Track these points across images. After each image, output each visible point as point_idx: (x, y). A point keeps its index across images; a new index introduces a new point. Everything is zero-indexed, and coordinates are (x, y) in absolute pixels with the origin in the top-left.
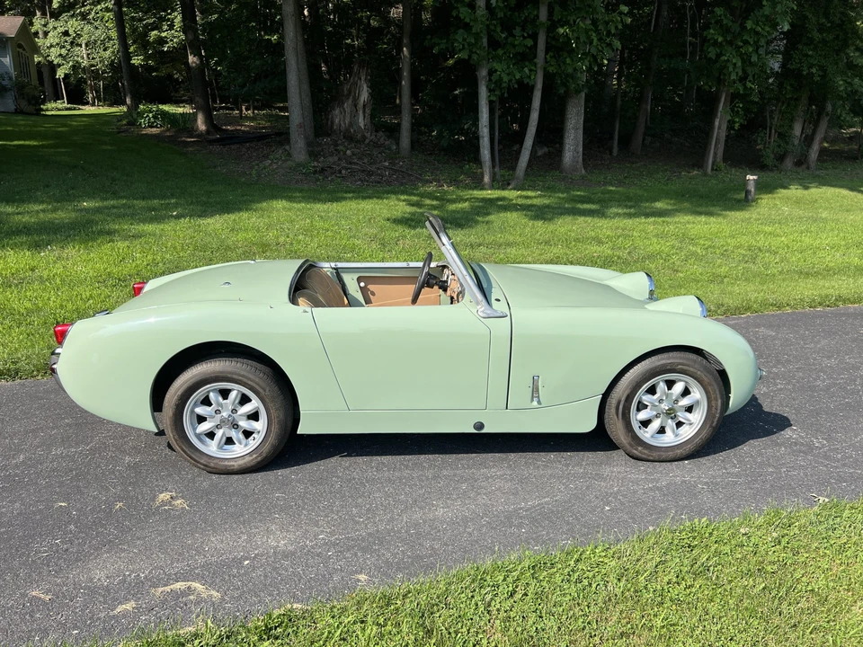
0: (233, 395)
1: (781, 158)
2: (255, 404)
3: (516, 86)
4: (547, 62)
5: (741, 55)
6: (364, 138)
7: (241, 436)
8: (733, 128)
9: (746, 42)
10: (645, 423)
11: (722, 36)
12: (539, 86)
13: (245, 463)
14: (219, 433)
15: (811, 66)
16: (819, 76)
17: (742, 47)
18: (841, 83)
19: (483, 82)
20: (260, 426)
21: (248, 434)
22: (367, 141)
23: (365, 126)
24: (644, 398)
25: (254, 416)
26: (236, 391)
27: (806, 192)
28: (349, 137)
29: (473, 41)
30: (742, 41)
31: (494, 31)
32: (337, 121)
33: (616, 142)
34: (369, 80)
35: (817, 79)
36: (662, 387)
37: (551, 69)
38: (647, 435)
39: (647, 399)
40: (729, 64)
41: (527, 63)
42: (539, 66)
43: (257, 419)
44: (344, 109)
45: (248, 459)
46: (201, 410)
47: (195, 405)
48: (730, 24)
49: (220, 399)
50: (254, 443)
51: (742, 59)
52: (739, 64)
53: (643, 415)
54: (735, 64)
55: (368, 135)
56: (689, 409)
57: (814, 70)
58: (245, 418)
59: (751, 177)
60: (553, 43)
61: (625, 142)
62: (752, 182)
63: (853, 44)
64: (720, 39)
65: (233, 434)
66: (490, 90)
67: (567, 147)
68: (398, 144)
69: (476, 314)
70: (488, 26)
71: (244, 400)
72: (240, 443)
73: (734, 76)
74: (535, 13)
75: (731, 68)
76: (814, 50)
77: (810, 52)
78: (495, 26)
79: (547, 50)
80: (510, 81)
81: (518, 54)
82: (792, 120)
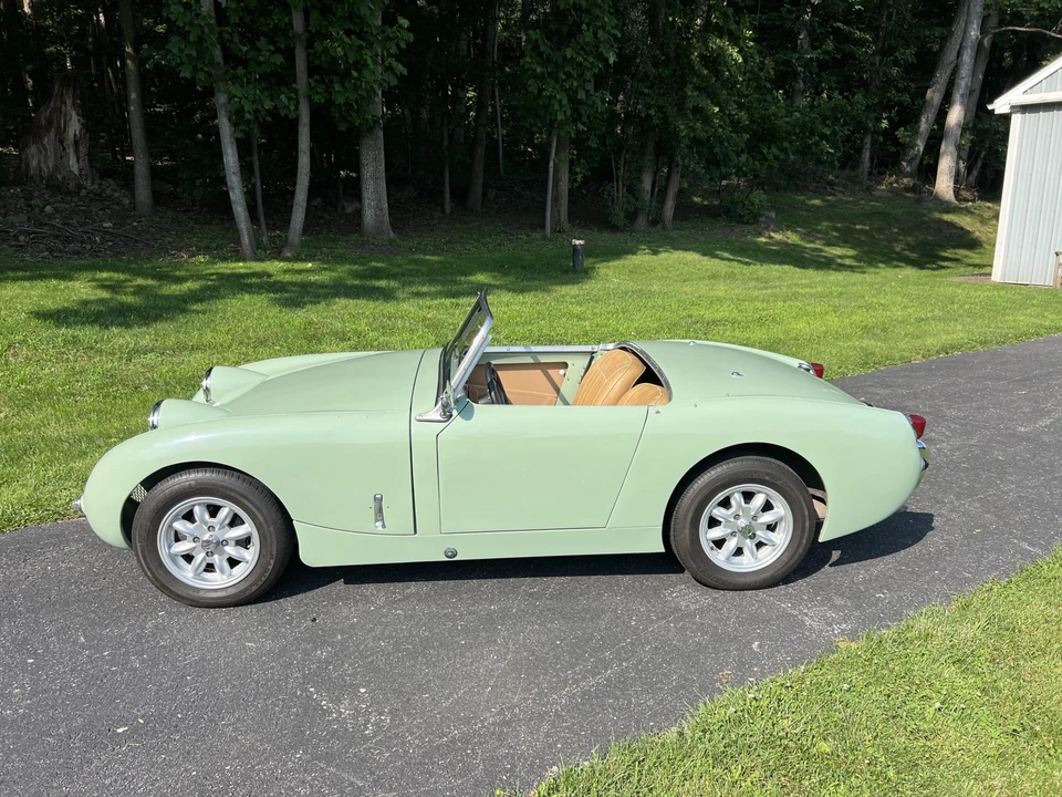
1: (632, 217)
3: (269, 119)
4: (312, 89)
5: (566, 91)
6: (80, 187)
8: (575, 180)
9: (569, 75)
11: (542, 66)
12: (305, 119)
15: (649, 107)
16: (658, 118)
17: (565, 80)
18: (682, 127)
19: (223, 113)
22: (84, 192)
23: (79, 169)
30: (565, 73)
31: (231, 41)
32: (34, 163)
34: (80, 106)
35: (656, 122)
37: (317, 98)
40: (553, 101)
41: (283, 89)
42: (300, 93)
48: (549, 51)
51: (568, 95)
52: (565, 101)
54: (560, 101)
55: (86, 183)
57: (652, 112)
60: (317, 62)
64: (539, 70)
66: (235, 125)
67: (367, 202)
73: (560, 117)
74: (287, 20)
75: (556, 107)
76: (651, 87)
77: (646, 91)
78: (231, 34)
79: (312, 70)
80: (256, 112)
81: (265, 76)
82: (640, 172)
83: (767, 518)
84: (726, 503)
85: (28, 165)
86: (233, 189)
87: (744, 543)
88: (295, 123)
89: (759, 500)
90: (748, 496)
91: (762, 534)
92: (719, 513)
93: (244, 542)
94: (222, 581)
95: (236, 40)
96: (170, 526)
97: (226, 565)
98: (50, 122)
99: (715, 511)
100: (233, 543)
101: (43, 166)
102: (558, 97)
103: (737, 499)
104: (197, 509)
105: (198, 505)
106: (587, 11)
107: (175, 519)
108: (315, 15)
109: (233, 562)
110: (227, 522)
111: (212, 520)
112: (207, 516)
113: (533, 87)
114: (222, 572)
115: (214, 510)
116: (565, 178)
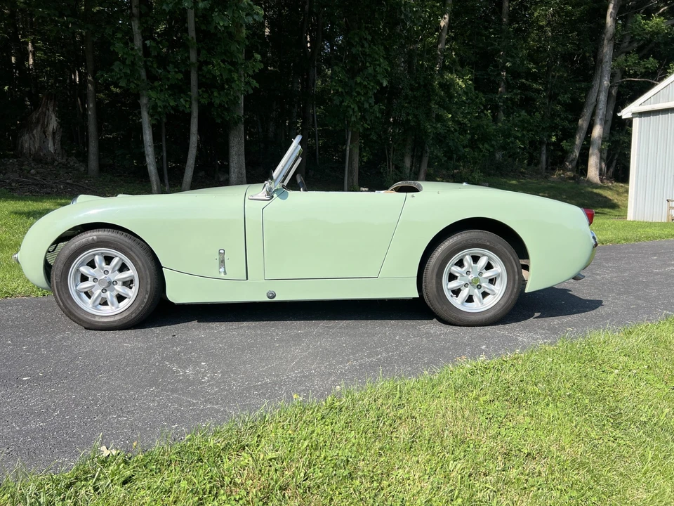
3: (172, 112)
4: (200, 96)
5: (357, 103)
6: (54, 160)
9: (359, 93)
11: (342, 88)
12: (195, 114)
15: (408, 114)
16: (415, 122)
17: (356, 97)
18: (429, 127)
19: (145, 109)
22: (56, 163)
23: (56, 150)
28: (39, 160)
30: (356, 92)
31: (152, 67)
32: (26, 145)
34: (57, 111)
35: (412, 124)
37: (203, 101)
40: (349, 109)
41: (182, 95)
42: (193, 98)
44: (33, 135)
51: (358, 106)
52: (356, 109)
54: (353, 109)
55: (58, 158)
57: (410, 118)
64: (340, 90)
66: (151, 116)
70: (145, 62)
73: (353, 119)
75: (351, 113)
76: (409, 103)
78: (151, 62)
79: (200, 85)
80: (165, 107)
81: (171, 87)
82: (403, 156)
83: (489, 274)
84: (460, 263)
85: (22, 147)
86: (148, 156)
87: (473, 291)
88: (190, 115)
89: (483, 262)
90: (475, 259)
91: (486, 286)
92: (456, 270)
93: (128, 283)
94: (112, 311)
95: (155, 66)
96: (78, 270)
97: (115, 300)
98: (38, 121)
99: (452, 268)
100: (121, 283)
101: (32, 147)
102: (352, 106)
103: (468, 260)
104: (97, 258)
105: (97, 255)
106: (369, 56)
107: (81, 264)
109: (120, 298)
110: (117, 268)
111: (107, 266)
112: (104, 264)
113: (337, 101)
114: (113, 304)
115: (108, 259)
116: (356, 159)
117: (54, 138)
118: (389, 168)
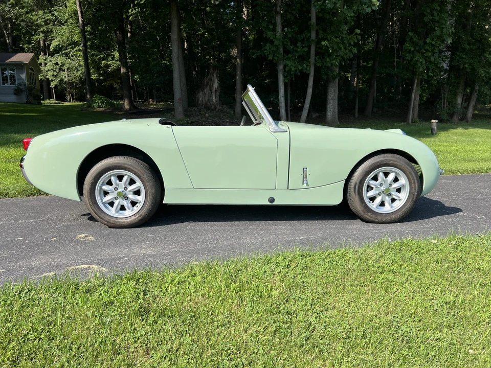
0: (125, 178)
1: (451, 116)
2: (138, 184)
3: (299, 74)
4: (316, 61)
5: (425, 58)
6: (216, 108)
7: (130, 205)
9: (427, 50)
10: (372, 199)
11: (414, 47)
12: (312, 74)
13: (131, 221)
14: (116, 202)
15: (465, 63)
16: (470, 69)
17: (425, 53)
18: (483, 72)
19: (281, 72)
20: (141, 199)
21: (134, 203)
23: (216, 101)
24: (370, 182)
25: (137, 193)
26: (127, 175)
27: (467, 131)
28: (207, 108)
29: (275, 49)
30: (425, 50)
31: (287, 45)
32: (201, 99)
33: (357, 110)
34: (218, 77)
35: (468, 70)
36: (381, 175)
37: (318, 65)
38: (374, 206)
39: (372, 183)
40: (418, 63)
41: (305, 62)
42: (312, 63)
43: (139, 195)
44: (204, 92)
45: (133, 218)
46: (106, 188)
47: (103, 184)
48: (417, 41)
49: (118, 181)
50: (136, 209)
51: (426, 60)
52: (424, 62)
53: (371, 194)
54: (421, 62)
55: (218, 107)
56: (399, 190)
57: (467, 66)
58: (132, 193)
59: (434, 121)
60: (319, 50)
61: (362, 111)
62: (435, 124)
63: (488, 51)
64: (412, 49)
65: (125, 203)
66: (285, 77)
67: (329, 110)
68: (234, 111)
69: (269, 130)
70: (283, 42)
71: (132, 182)
72: (129, 209)
73: (421, 69)
74: (309, 35)
75: (419, 65)
76: (466, 55)
77: (464, 56)
78: (287, 42)
79: (316, 55)
80: (296, 70)
81: (300, 56)
82: (456, 95)
85: (198, 100)
86: (281, 103)
88: (308, 75)
95: (289, 44)
101: (203, 100)
102: (421, 60)
106: (438, 22)
108: (321, 32)
113: (408, 57)
116: (417, 98)
117: (216, 94)
118: (444, 104)
